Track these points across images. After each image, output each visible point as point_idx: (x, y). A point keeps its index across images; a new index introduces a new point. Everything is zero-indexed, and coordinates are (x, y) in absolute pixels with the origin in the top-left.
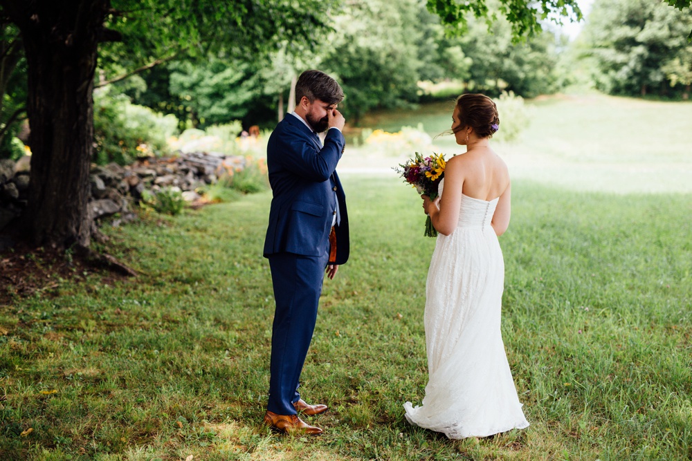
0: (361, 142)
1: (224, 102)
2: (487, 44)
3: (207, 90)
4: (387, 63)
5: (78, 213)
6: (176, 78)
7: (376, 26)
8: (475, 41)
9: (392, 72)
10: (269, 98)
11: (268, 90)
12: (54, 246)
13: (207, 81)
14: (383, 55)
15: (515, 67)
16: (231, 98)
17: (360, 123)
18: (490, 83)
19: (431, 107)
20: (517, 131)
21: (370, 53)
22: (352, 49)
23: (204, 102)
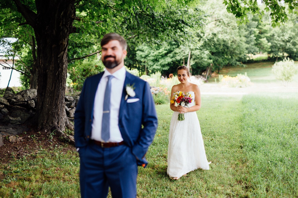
0: (218, 81)
1: (159, 63)
2: (279, 36)
3: (152, 58)
4: (232, 45)
5: (58, 115)
6: (139, 53)
7: (227, 30)
8: (273, 35)
9: (234, 49)
10: (179, 61)
11: (178, 58)
12: (46, 131)
13: (152, 54)
14: (230, 42)
15: (292, 47)
16: (162, 61)
17: (220, 72)
18: (280, 54)
19: (253, 65)
20: (291, 76)
21: (224, 41)
22: (215, 39)
23: (151, 63)
